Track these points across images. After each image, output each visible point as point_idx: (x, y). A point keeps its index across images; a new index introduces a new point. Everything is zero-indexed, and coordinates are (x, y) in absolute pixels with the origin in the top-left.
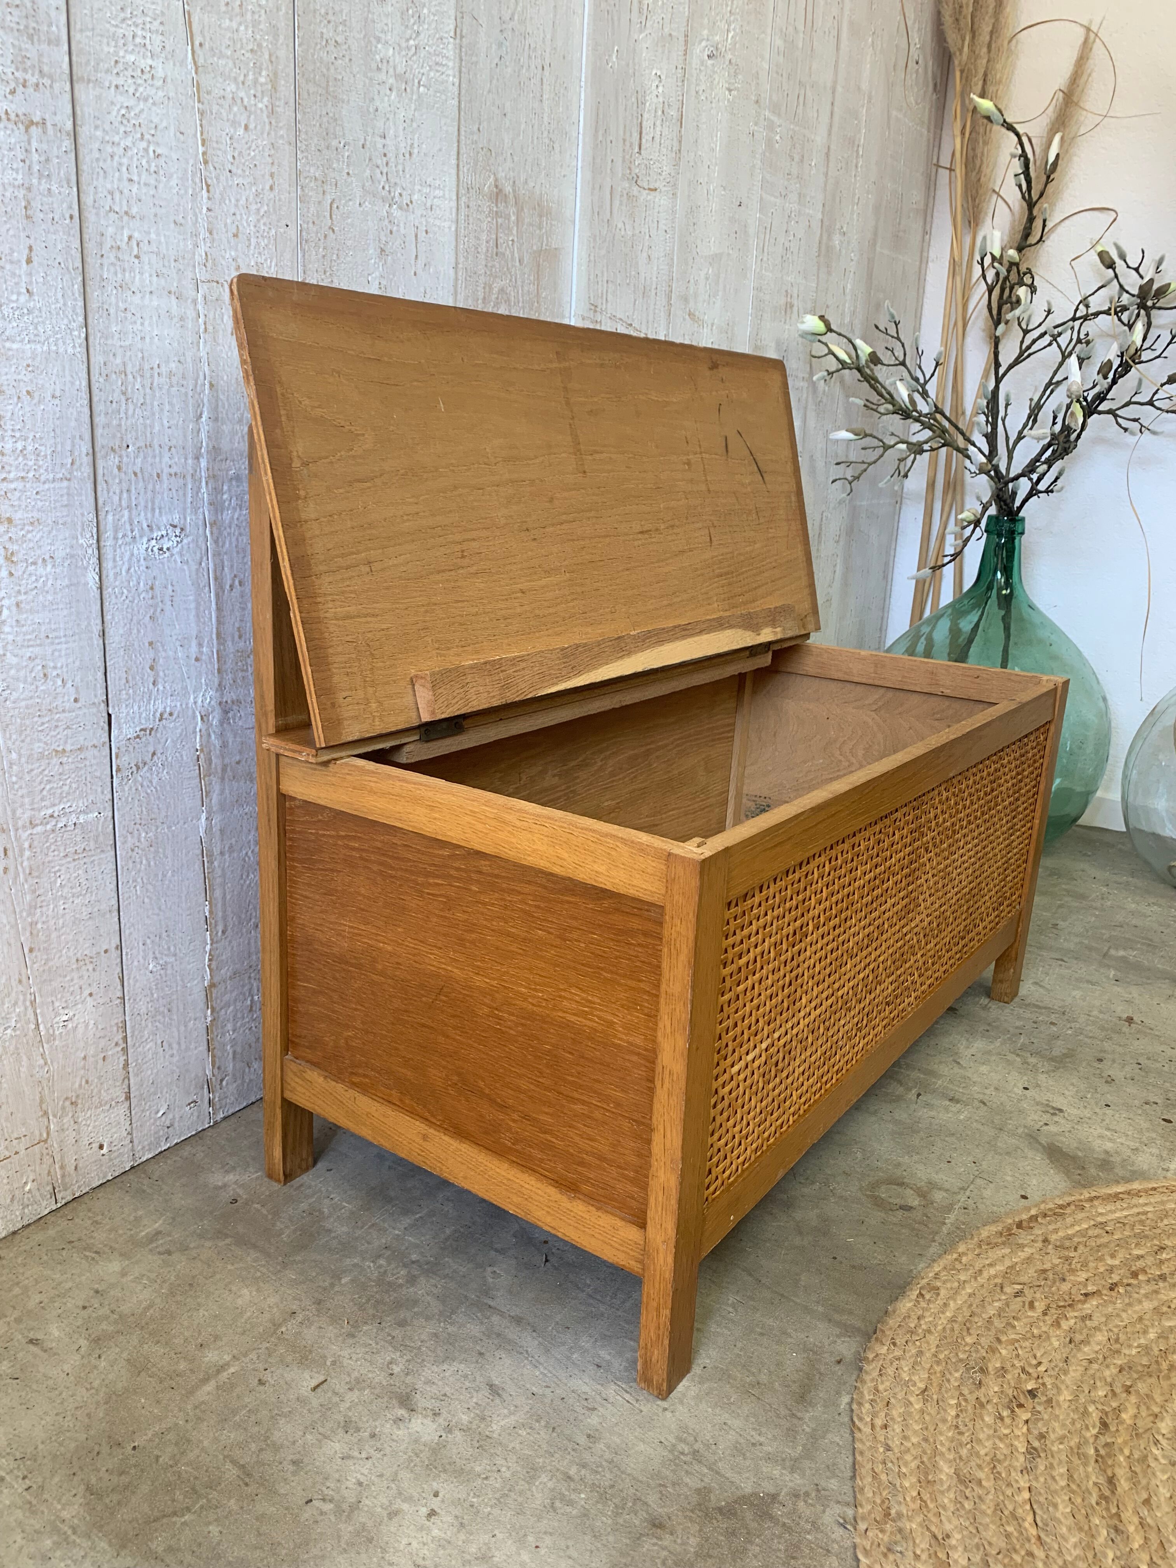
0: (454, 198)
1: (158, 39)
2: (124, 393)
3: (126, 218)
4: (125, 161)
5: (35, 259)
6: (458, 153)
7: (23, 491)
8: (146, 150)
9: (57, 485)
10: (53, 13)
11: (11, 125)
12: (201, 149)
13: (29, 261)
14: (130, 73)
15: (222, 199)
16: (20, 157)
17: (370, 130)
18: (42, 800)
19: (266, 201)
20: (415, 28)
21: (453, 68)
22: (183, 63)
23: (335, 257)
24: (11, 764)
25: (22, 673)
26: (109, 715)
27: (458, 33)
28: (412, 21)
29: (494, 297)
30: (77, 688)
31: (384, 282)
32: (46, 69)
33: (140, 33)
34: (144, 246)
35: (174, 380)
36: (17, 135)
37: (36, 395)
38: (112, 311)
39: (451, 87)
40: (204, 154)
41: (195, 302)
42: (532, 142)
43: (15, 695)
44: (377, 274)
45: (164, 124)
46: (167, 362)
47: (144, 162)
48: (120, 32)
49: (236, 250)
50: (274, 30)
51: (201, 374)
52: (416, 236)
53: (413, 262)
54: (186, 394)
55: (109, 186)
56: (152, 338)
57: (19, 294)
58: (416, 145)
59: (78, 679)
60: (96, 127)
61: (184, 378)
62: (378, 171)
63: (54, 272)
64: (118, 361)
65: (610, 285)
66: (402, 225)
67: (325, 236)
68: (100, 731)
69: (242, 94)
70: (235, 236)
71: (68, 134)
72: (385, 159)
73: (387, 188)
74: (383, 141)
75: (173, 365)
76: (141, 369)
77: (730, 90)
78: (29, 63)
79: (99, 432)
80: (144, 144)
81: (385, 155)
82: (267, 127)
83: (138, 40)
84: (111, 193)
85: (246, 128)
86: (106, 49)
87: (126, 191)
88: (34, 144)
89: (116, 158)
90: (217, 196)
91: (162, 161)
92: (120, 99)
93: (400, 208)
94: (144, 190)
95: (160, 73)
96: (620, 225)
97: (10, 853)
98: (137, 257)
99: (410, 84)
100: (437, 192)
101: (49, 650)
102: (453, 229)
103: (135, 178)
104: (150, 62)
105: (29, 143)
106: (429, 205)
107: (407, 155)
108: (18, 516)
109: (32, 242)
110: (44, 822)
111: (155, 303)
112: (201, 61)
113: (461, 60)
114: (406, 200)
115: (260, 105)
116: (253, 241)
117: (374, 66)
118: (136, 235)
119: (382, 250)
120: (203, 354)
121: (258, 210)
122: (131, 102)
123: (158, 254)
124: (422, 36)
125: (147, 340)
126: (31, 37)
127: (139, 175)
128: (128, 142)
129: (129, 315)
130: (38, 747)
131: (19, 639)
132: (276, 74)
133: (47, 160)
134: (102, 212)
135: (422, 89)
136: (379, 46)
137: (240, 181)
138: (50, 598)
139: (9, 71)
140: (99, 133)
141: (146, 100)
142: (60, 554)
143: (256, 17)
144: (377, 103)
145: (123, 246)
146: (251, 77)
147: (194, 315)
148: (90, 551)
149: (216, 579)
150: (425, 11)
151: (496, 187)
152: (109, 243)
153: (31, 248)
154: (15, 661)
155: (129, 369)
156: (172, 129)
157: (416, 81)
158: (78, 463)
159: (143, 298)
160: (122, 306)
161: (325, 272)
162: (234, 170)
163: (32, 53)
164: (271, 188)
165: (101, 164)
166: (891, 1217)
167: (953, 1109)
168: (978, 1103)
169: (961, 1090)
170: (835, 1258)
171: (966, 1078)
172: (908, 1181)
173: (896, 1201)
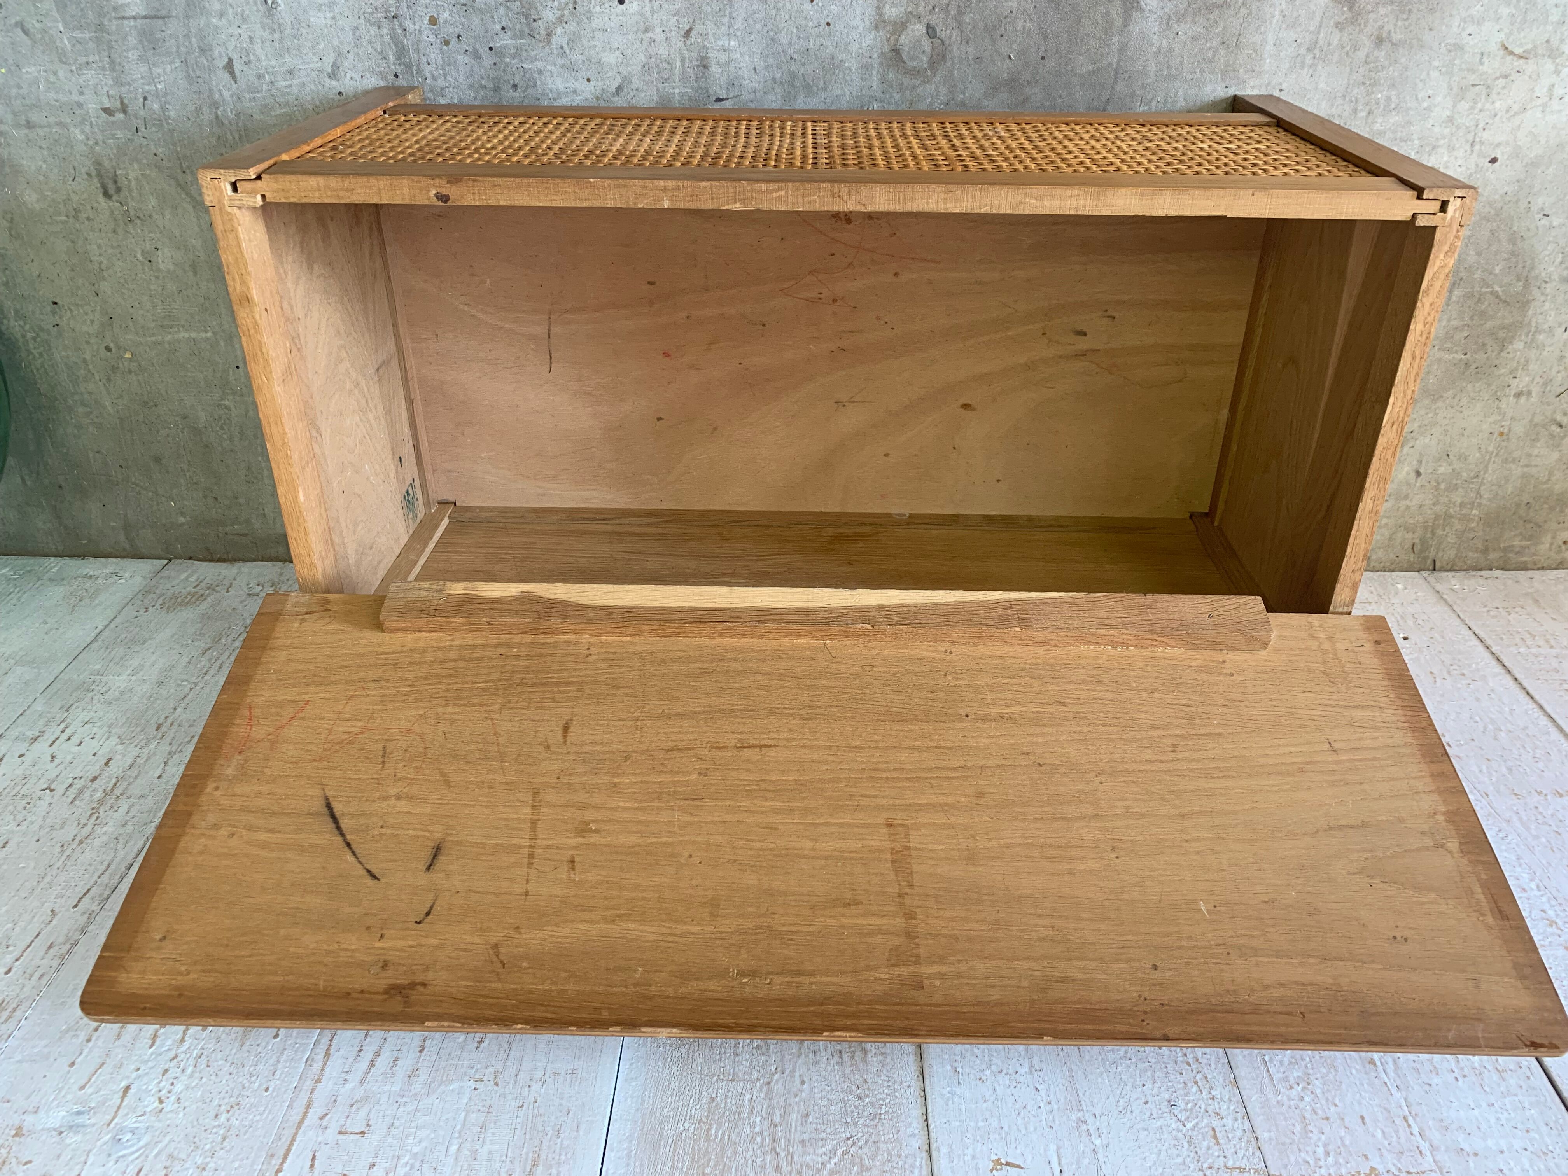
38: (1545, 1128)
41: (1434, 1148)
46: (1447, 1085)
64: (1512, 1082)
75: (1437, 1081)
76: (1479, 1075)
120: (1398, 1095)
166: (953, 39)
167: (723, 57)
168: (694, 38)
169: (678, 64)
170: (1043, 58)
171: (646, 68)
172: (886, 49)
173: (926, 45)
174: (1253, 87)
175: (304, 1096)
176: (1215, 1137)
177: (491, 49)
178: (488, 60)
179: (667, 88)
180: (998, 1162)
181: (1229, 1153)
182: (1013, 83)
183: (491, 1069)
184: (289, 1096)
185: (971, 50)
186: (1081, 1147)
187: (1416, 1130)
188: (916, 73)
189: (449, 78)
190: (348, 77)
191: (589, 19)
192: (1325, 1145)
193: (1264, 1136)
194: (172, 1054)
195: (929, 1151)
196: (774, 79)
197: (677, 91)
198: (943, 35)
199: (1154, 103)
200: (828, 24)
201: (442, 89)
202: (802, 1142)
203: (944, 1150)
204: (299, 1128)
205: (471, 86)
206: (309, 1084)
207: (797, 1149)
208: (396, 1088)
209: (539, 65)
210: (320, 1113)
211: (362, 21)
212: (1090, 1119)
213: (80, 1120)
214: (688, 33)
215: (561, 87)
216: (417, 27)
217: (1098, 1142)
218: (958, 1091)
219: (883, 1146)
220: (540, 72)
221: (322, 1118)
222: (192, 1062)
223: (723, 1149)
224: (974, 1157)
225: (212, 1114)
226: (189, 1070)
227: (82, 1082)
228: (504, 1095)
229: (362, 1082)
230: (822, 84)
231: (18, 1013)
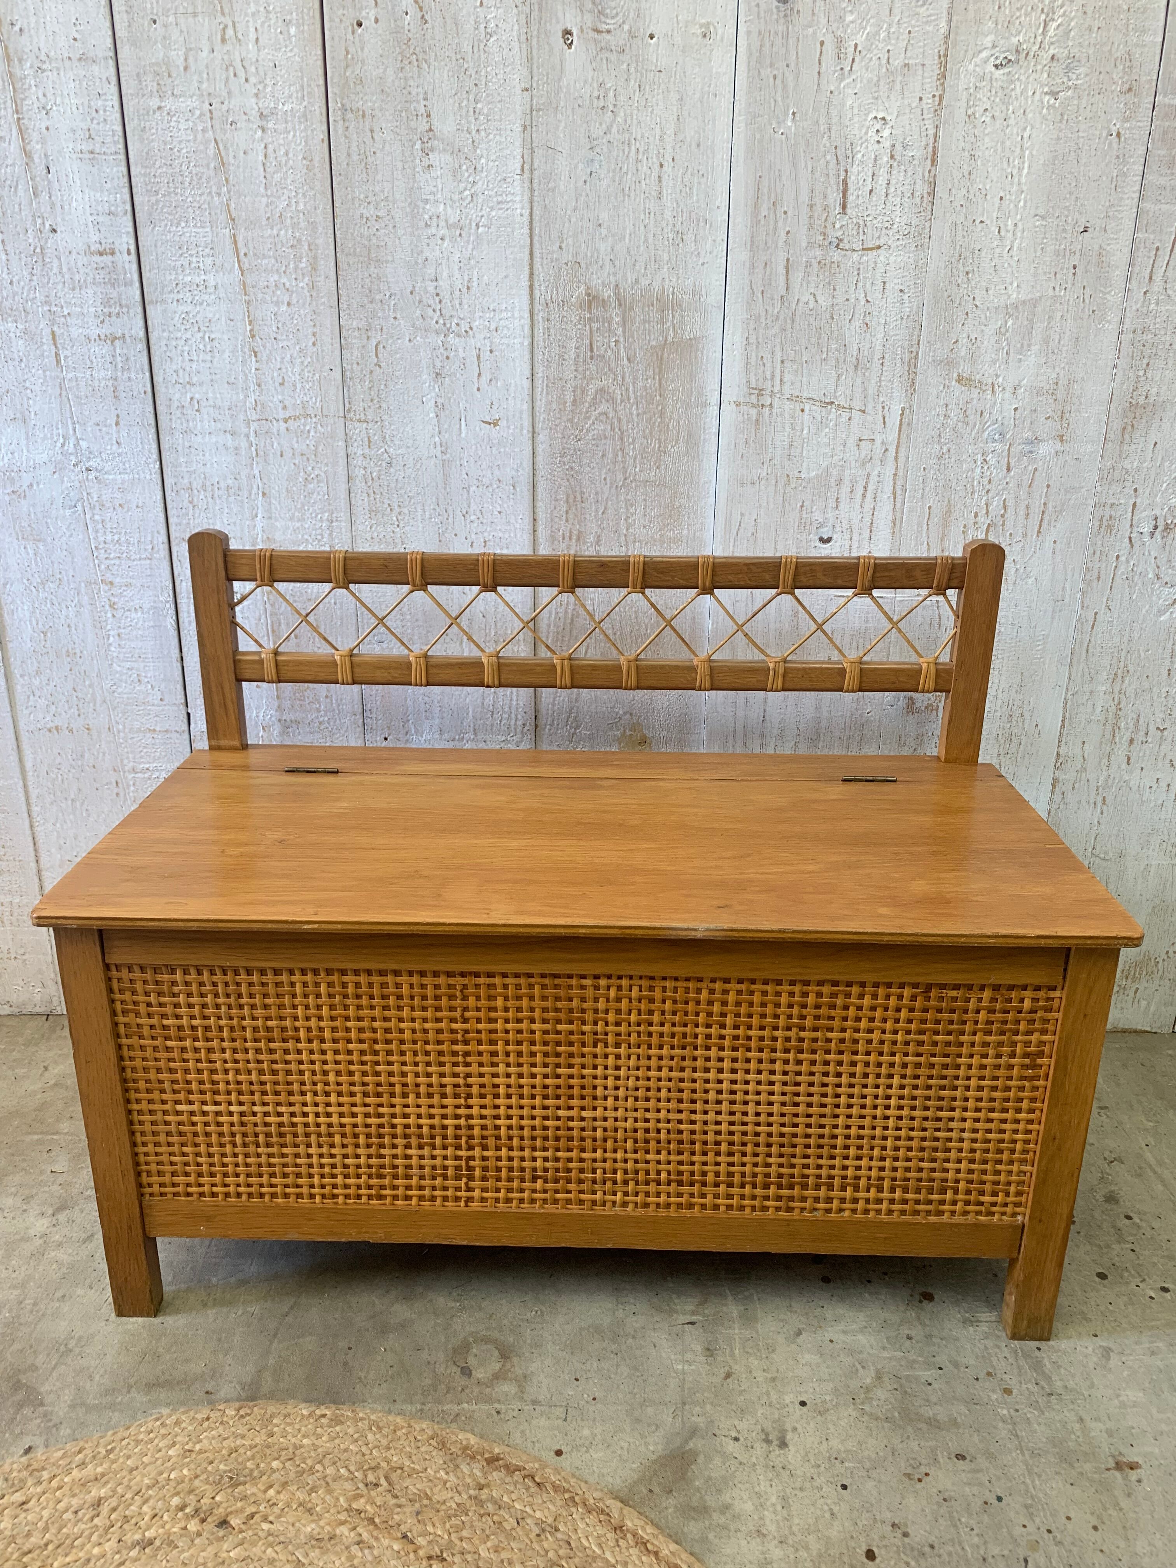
0: (527, 315)
1: (209, 261)
2: (191, 502)
3: (188, 386)
4: (186, 348)
5: (122, 423)
6: (532, 274)
7: (119, 565)
8: (203, 338)
9: (143, 562)
10: (127, 266)
11: (102, 343)
12: (248, 328)
13: (117, 424)
14: (188, 288)
15: (269, 360)
16: (109, 360)
17: (419, 279)
18: (141, 757)
19: (309, 354)
20: (471, 179)
21: (521, 201)
22: (232, 270)
23: (382, 387)
24: (119, 732)
25: (124, 677)
26: (189, 714)
27: (528, 168)
28: (466, 174)
29: (588, 399)
30: (162, 693)
31: (440, 401)
32: (124, 302)
33: (194, 259)
34: (203, 404)
35: (232, 491)
36: (106, 349)
37: (126, 506)
38: (180, 449)
39: (518, 219)
40: (251, 331)
41: (247, 436)
42: (646, 241)
43: (120, 690)
44: (433, 394)
45: (217, 316)
46: (225, 478)
47: (201, 346)
48: (179, 264)
49: (283, 394)
50: (313, 225)
51: (255, 487)
52: (478, 357)
53: (475, 380)
54: (242, 501)
55: (174, 367)
56: (212, 464)
57: (112, 445)
58: (475, 279)
59: (162, 686)
60: (164, 331)
61: (239, 489)
62: (430, 311)
63: (135, 429)
64: (186, 481)
65: (788, 364)
66: (461, 350)
67: (371, 372)
68: (180, 723)
69: (284, 280)
70: (281, 384)
71: (141, 340)
72: (437, 299)
73: (441, 321)
74: (435, 283)
75: (230, 482)
76: (204, 485)
77: (1054, 94)
78: (112, 301)
79: (172, 529)
80: (201, 334)
81: (437, 295)
82: (309, 299)
83: (193, 265)
84: (176, 371)
85: (289, 304)
86: (168, 278)
87: (188, 369)
88: (118, 351)
89: (180, 348)
90: (265, 358)
91: (215, 343)
92: (181, 308)
93: (459, 336)
94: (202, 365)
95: (212, 283)
96: (806, 297)
97: (120, 785)
98: (198, 411)
99: (466, 229)
100: (504, 314)
101: (142, 665)
102: (526, 343)
103: (195, 358)
104: (203, 277)
105: (115, 350)
106: (493, 327)
107: (465, 290)
108: (117, 580)
109: (119, 411)
110: (142, 771)
111: (214, 440)
112: (246, 266)
113: (532, 190)
114: (464, 326)
115: (301, 285)
116: (299, 386)
117: (422, 224)
118: (197, 396)
119: (437, 374)
120: (256, 472)
121: (302, 362)
122: (189, 308)
123: (214, 407)
124: (480, 183)
125: (208, 465)
126: (113, 285)
127: (198, 355)
128: (188, 335)
129: (193, 450)
130: (137, 725)
131: (121, 656)
132: (315, 258)
133: (127, 359)
134: (170, 385)
135: (481, 230)
136: (428, 207)
137: (285, 344)
138: (140, 632)
139: (99, 310)
140: (166, 334)
141: (201, 304)
142: (146, 606)
143: (295, 220)
144: (427, 254)
145: (187, 404)
146: (292, 266)
147: (247, 445)
148: (168, 605)
149: (273, 631)
150: (483, 161)
151: (589, 295)
152: (176, 404)
153: (118, 416)
154: (118, 669)
155: (194, 486)
156: (223, 319)
157: (474, 224)
158: (156, 549)
159: (203, 438)
160: (187, 444)
161: (372, 400)
162: (279, 337)
163: (114, 294)
164: (314, 344)
165: (168, 354)
166: (444, 1366)
167: (689, 1356)
168: (722, 1372)
169: (737, 1352)
170: (350, 1348)
171: (771, 1349)
172: (515, 1360)
173: (472, 1361)
174: (134, 1323)
175: (901, 464)
176: (370, 442)
177: (940, 1369)
178: (942, 1359)
179: (747, 1333)
180: (495, 425)
181: (364, 431)
182: (384, 1331)
183: (793, 486)
184: (910, 464)
185: (424, 1355)
186: (447, 436)
187: (253, 449)
188: (486, 1340)
189: (982, 1347)
190: (1090, 1349)
191: (836, 1389)
192: (308, 437)
193: (341, 443)
194: (990, 495)
195: (534, 432)
196: (634, 1337)
197: (737, 1331)
198: (455, 1369)
199: (240, 1313)
200: (577, 1380)
201: (987, 1338)
202: (606, 438)
203: (525, 432)
204: (898, 443)
205: (957, 1339)
206: (900, 473)
207: (609, 433)
208: (847, 472)
209: (886, 1354)
210: (888, 454)
211: (1086, 1393)
212: (439, 454)
213: (1028, 448)
214: (728, 1375)
215: (860, 1337)
216: (1024, 1386)
217: (437, 439)
218: (514, 473)
219: (560, 435)
220: (884, 1348)
221: (886, 450)
222: (977, 489)
223: (651, 433)
224: (509, 427)
225: (952, 451)
226: (976, 483)
227: (1037, 474)
228: (783, 468)
229: (869, 475)
230: (584, 1333)
231: (1097, 524)
